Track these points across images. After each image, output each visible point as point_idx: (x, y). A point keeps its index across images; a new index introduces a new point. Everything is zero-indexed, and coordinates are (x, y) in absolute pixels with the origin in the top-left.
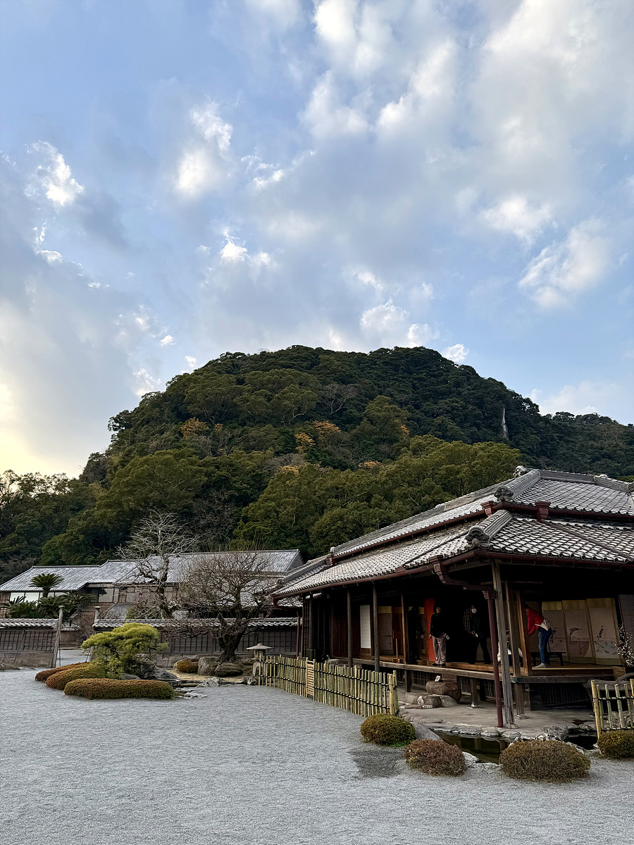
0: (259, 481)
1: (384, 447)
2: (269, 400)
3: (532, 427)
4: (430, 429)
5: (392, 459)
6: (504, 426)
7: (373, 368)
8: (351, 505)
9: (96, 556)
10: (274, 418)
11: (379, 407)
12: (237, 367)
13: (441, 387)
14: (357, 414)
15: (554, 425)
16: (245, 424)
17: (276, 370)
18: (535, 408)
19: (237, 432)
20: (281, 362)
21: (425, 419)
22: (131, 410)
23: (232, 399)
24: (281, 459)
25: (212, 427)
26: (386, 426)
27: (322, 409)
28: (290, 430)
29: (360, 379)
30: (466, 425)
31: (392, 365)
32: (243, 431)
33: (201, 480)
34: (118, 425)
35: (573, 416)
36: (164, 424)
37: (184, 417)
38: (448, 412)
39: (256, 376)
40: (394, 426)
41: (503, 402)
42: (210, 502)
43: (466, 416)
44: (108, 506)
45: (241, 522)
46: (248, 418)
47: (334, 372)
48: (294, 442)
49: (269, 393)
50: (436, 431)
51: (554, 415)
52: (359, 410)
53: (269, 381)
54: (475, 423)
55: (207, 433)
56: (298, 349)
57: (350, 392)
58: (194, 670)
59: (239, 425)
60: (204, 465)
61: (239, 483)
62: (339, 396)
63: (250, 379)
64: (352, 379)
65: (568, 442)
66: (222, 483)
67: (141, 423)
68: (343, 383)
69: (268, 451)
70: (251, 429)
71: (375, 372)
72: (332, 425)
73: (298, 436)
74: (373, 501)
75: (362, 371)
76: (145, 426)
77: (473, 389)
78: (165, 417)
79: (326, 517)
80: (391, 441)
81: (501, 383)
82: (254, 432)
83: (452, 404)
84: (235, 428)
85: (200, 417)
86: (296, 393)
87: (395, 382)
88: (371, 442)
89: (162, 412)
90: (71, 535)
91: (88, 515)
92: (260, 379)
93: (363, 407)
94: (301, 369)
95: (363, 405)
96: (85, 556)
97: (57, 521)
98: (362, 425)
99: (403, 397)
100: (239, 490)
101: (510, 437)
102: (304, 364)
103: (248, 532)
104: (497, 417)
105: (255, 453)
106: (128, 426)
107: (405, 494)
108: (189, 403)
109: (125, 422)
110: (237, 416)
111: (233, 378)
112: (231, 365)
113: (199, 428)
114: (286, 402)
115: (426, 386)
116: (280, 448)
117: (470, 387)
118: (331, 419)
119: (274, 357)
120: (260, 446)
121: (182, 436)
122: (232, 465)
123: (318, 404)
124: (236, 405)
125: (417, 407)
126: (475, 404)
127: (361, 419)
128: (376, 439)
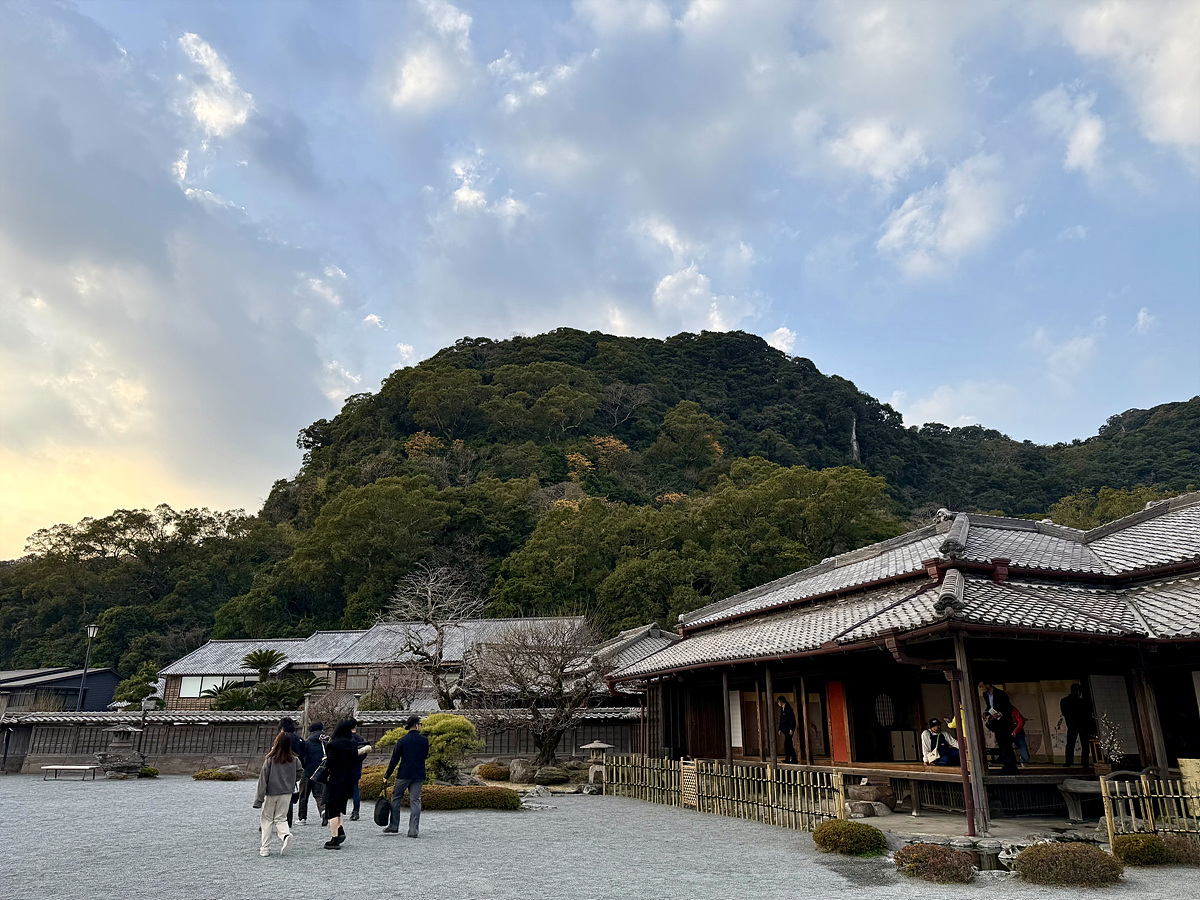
0: (522, 521)
1: (691, 473)
2: (529, 407)
3: (893, 444)
4: (753, 447)
5: (702, 489)
6: (855, 443)
7: (671, 361)
8: (654, 555)
9: (294, 626)
10: (537, 432)
11: (683, 416)
12: (481, 358)
13: (767, 389)
14: (650, 425)
15: (923, 443)
16: (495, 440)
17: (538, 363)
18: (897, 417)
19: (485, 450)
20: (543, 351)
21: (745, 433)
22: (330, 418)
23: (477, 404)
24: (551, 490)
25: (448, 444)
26: (692, 444)
27: (602, 420)
28: (559, 449)
29: (654, 376)
30: (801, 441)
31: (698, 356)
32: (493, 451)
33: (442, 520)
34: (311, 439)
35: (948, 428)
36: (380, 439)
37: (408, 429)
38: (777, 423)
39: (509, 372)
40: (704, 443)
41: (853, 410)
42: (456, 550)
43: (802, 429)
44: (311, 555)
45: (500, 579)
46: (499, 432)
47: (619, 366)
48: (565, 465)
49: (529, 396)
50: (760, 450)
51: (921, 427)
52: (654, 421)
53: (527, 379)
54: (814, 439)
55: (442, 453)
56: (565, 333)
57: (642, 395)
58: (505, 777)
59: (488, 441)
60: (444, 499)
61: (496, 525)
62: (625, 401)
63: (501, 376)
64: (644, 377)
65: (942, 465)
66: (472, 523)
67: (346, 438)
68: (631, 382)
69: (531, 479)
70: (504, 447)
71: (675, 366)
72: (618, 442)
73: (571, 458)
74: (684, 549)
75: (656, 365)
76: (353, 442)
77: (812, 392)
78: (380, 429)
79: (620, 570)
80: (701, 464)
81: (850, 382)
82: (509, 452)
83: (782, 412)
84: (481, 445)
85: (430, 430)
86: (565, 398)
87: (702, 380)
88: (672, 466)
89: (376, 423)
90: (259, 595)
91: (281, 567)
92: (516, 375)
93: (660, 416)
94: (572, 361)
95: (660, 413)
96: (278, 626)
97: (233, 576)
98: (659, 442)
99: (715, 402)
100: (495, 534)
101: (863, 458)
102: (576, 355)
103: (512, 592)
104: (845, 431)
105: (514, 482)
106: (326, 443)
107: (728, 538)
108: (415, 410)
109: (321, 437)
110: (483, 429)
111: (476, 374)
112: (472, 355)
113: (431, 445)
114: (553, 409)
115: (746, 386)
116: (546, 475)
117: (807, 388)
118: (615, 432)
119: (533, 345)
120: (520, 472)
121: (406, 456)
122: (484, 499)
123: (597, 411)
124: (482, 413)
125: (734, 416)
126: (815, 412)
127: (657, 433)
128: (679, 461)
